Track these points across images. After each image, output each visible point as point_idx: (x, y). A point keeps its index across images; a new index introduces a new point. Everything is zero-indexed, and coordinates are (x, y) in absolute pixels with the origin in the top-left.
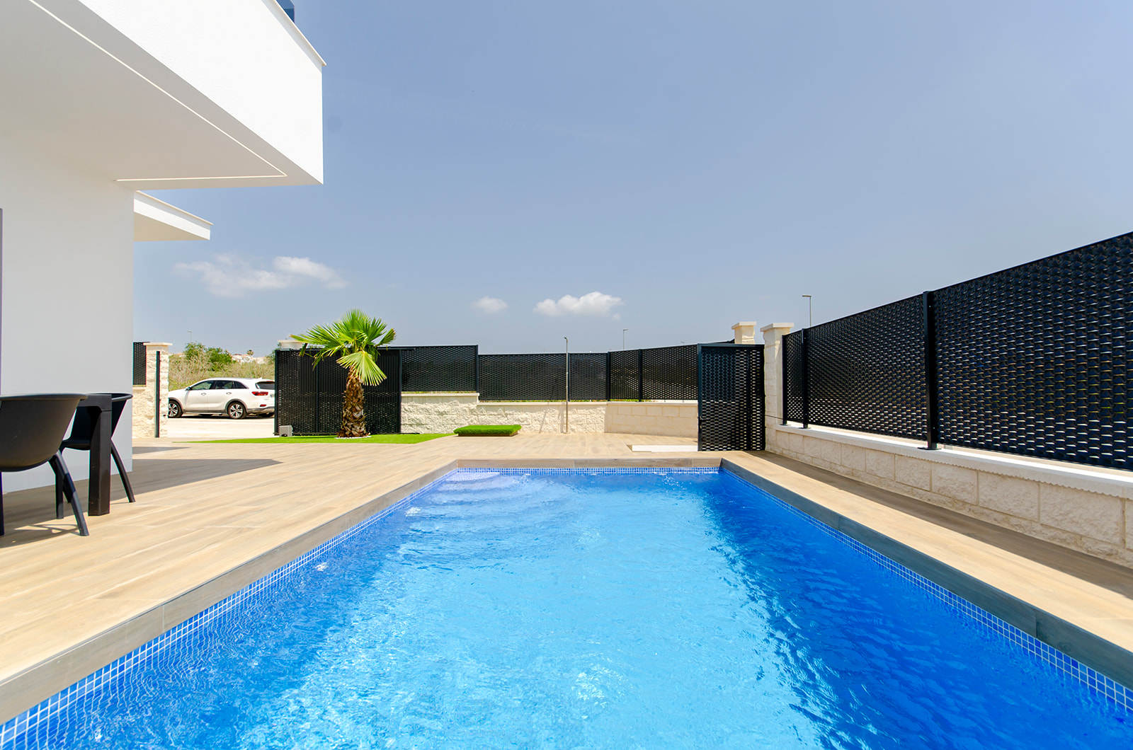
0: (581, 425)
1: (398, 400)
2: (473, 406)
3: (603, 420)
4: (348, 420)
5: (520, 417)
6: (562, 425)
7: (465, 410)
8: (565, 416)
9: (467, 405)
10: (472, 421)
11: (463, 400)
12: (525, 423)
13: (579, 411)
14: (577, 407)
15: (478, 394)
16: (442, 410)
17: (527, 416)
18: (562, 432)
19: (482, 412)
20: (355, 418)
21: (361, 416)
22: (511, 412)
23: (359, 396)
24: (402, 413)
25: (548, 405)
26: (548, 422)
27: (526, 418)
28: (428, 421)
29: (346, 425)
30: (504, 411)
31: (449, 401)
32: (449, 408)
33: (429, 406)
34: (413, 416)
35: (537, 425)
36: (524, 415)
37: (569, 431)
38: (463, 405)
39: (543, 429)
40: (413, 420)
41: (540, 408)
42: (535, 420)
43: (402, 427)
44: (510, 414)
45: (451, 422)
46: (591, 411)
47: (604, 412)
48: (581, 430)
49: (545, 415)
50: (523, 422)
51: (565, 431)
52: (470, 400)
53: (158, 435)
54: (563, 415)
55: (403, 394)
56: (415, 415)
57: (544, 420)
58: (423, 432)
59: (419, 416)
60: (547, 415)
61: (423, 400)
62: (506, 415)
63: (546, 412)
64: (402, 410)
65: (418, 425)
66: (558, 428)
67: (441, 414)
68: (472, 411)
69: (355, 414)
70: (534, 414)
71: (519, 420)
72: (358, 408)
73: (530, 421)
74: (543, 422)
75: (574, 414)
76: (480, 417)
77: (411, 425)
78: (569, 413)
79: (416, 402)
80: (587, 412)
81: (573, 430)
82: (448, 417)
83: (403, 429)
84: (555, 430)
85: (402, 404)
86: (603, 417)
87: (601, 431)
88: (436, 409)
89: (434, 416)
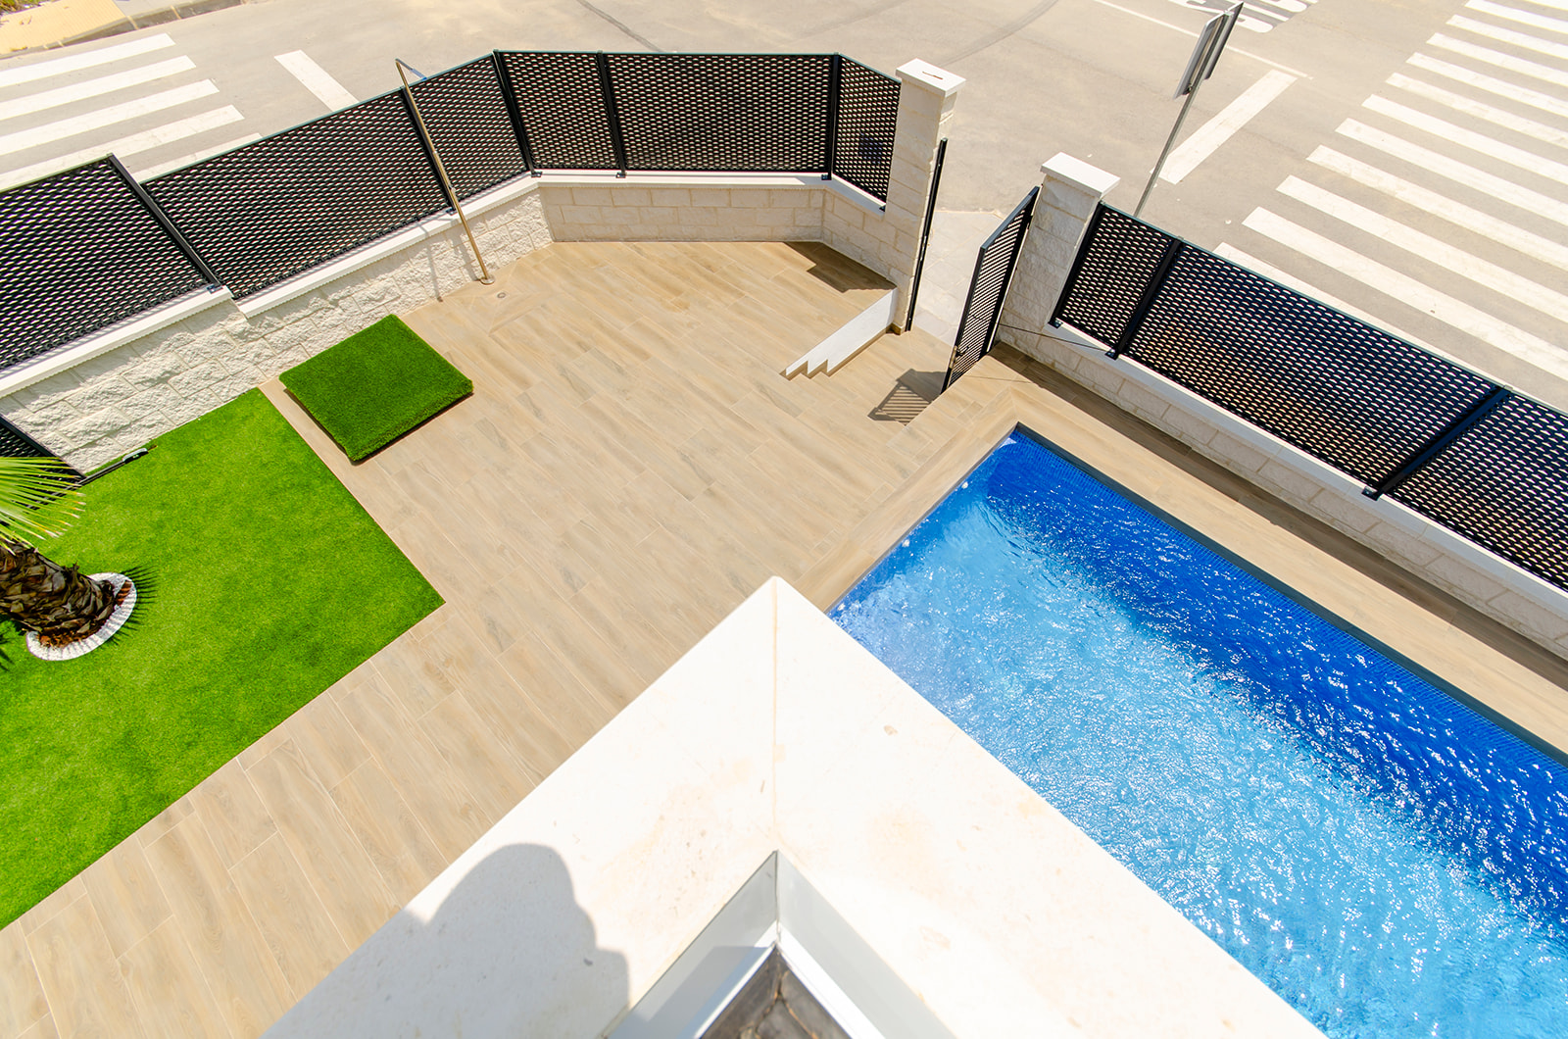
0: (503, 248)
2: (238, 324)
3: (544, 223)
5: (369, 292)
6: (467, 266)
7: (222, 342)
8: (467, 245)
9: (215, 329)
11: (194, 321)
12: (388, 298)
13: (489, 223)
14: (483, 217)
15: (225, 289)
16: (157, 373)
17: (383, 284)
18: (474, 280)
19: (270, 325)
22: (342, 294)
24: (38, 437)
27: (387, 290)
28: (133, 413)
31: (156, 345)
32: (171, 356)
33: (106, 380)
34: (82, 423)
35: (415, 292)
36: (377, 285)
38: (203, 331)
40: (87, 433)
42: (408, 283)
43: (71, 462)
44: (343, 298)
45: (203, 384)
46: (513, 212)
47: (538, 204)
48: (506, 258)
50: (383, 298)
52: (215, 310)
54: (461, 244)
56: (85, 419)
57: (426, 274)
58: (145, 440)
59: (99, 416)
61: (69, 378)
62: (335, 303)
65: (111, 434)
66: (466, 276)
67: (162, 380)
68: (242, 336)
70: (398, 273)
71: (371, 300)
75: (481, 233)
76: (273, 338)
77: (93, 444)
78: (472, 235)
79: (49, 392)
80: (505, 218)
81: (493, 266)
82: (187, 376)
83: (81, 464)
85: (13, 418)
86: (539, 214)
87: (544, 242)
88: (133, 378)
89: (144, 395)
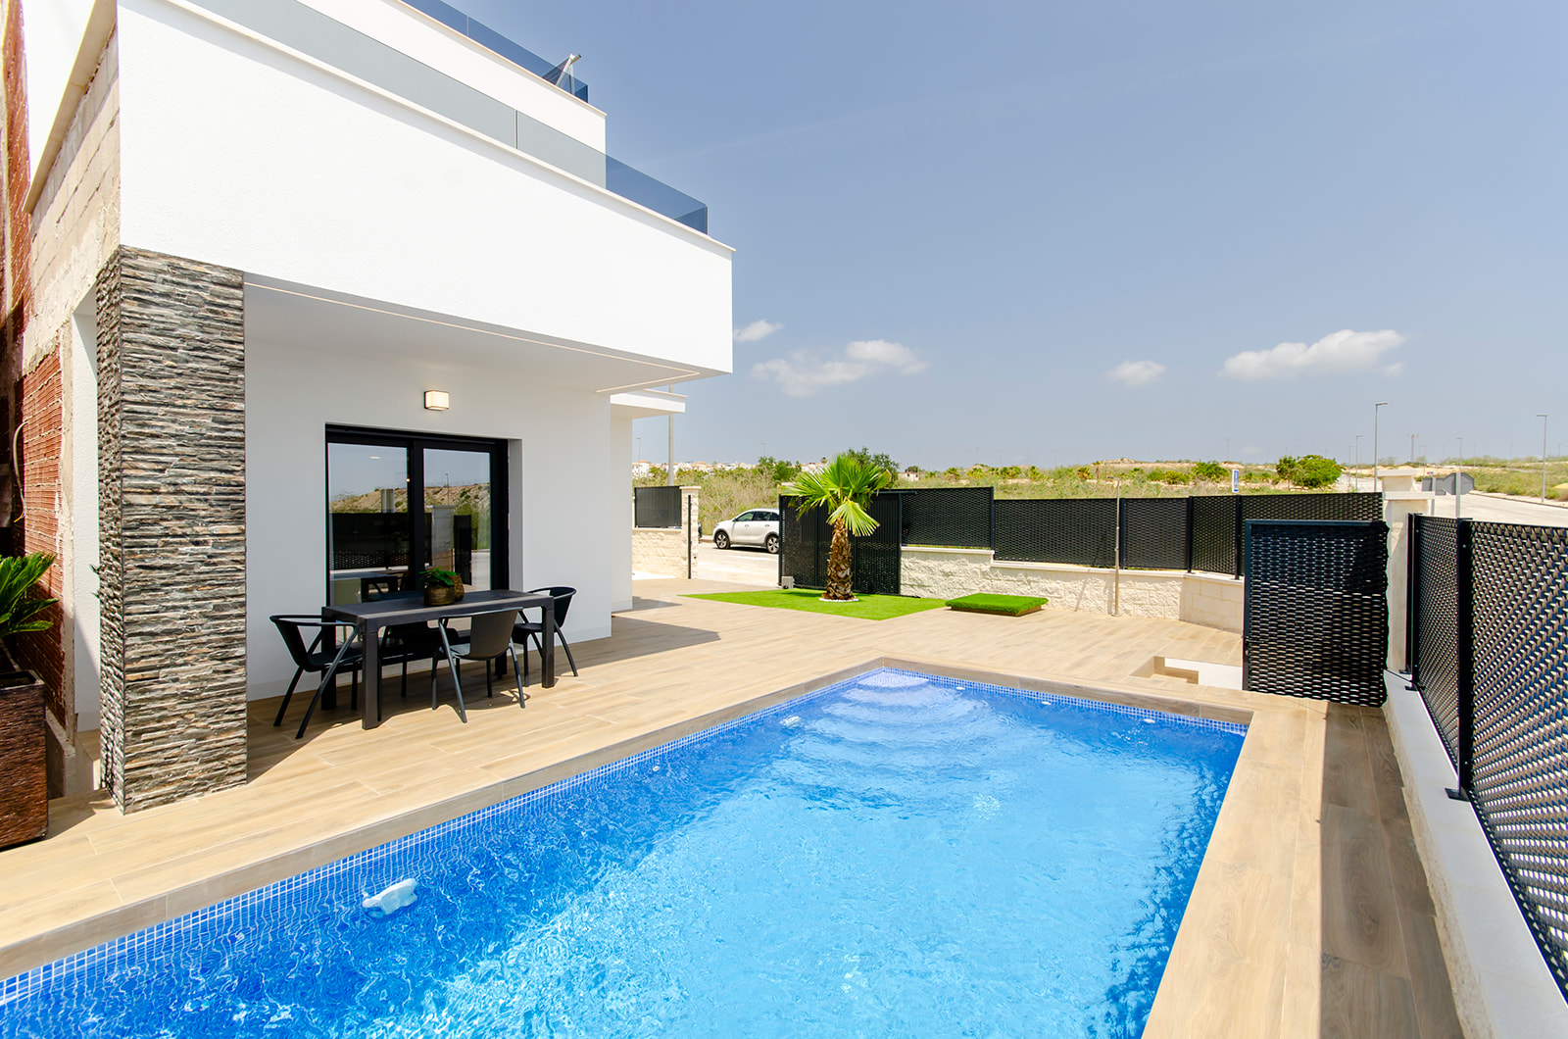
0: (1140, 605)
1: (897, 555)
2: (985, 568)
3: (1178, 601)
4: (832, 580)
5: (1048, 586)
6: (1110, 602)
7: (975, 572)
8: (1114, 590)
9: (977, 565)
10: (984, 587)
11: (973, 558)
12: (1056, 595)
13: (1137, 584)
14: (1135, 578)
15: (993, 552)
16: (947, 570)
17: (1057, 585)
18: (1110, 613)
19: (997, 575)
20: (839, 578)
21: (847, 576)
22: (1035, 579)
23: (844, 553)
24: (902, 570)
25: (1088, 573)
26: (1088, 596)
27: (1057, 589)
28: (931, 582)
29: (830, 586)
30: (1026, 577)
31: (956, 559)
32: (956, 567)
33: (932, 564)
34: (914, 575)
35: (1072, 600)
36: (1054, 585)
37: (1120, 611)
38: (974, 565)
39: (1080, 606)
40: (914, 580)
41: (1077, 575)
42: (1070, 593)
43: (902, 587)
44: (1034, 581)
45: (958, 585)
46: (1157, 585)
47: (1179, 589)
48: (1139, 612)
49: (1084, 587)
50: (1053, 593)
51: (1114, 611)
52: (983, 558)
53: (690, 577)
54: (1110, 588)
55: (903, 548)
56: (917, 574)
57: (1082, 592)
58: (926, 596)
59: (921, 576)
60: (1087, 586)
61: (926, 555)
62: (1029, 582)
63: (1085, 583)
64: (902, 566)
65: (920, 586)
66: (1105, 607)
67: (946, 575)
68: (984, 573)
69: (840, 574)
70: (1068, 584)
71: (1047, 591)
72: (843, 567)
73: (1062, 593)
74: (1081, 596)
75: (1130, 587)
76: (995, 582)
77: (912, 586)
78: (1120, 585)
79: (917, 557)
80: (1148, 586)
81: (1127, 612)
82: (955, 579)
83: (903, 590)
84: (1099, 608)
85: (902, 559)
86: (1178, 595)
87: (1175, 618)
88: (940, 568)
89: (938, 577)
